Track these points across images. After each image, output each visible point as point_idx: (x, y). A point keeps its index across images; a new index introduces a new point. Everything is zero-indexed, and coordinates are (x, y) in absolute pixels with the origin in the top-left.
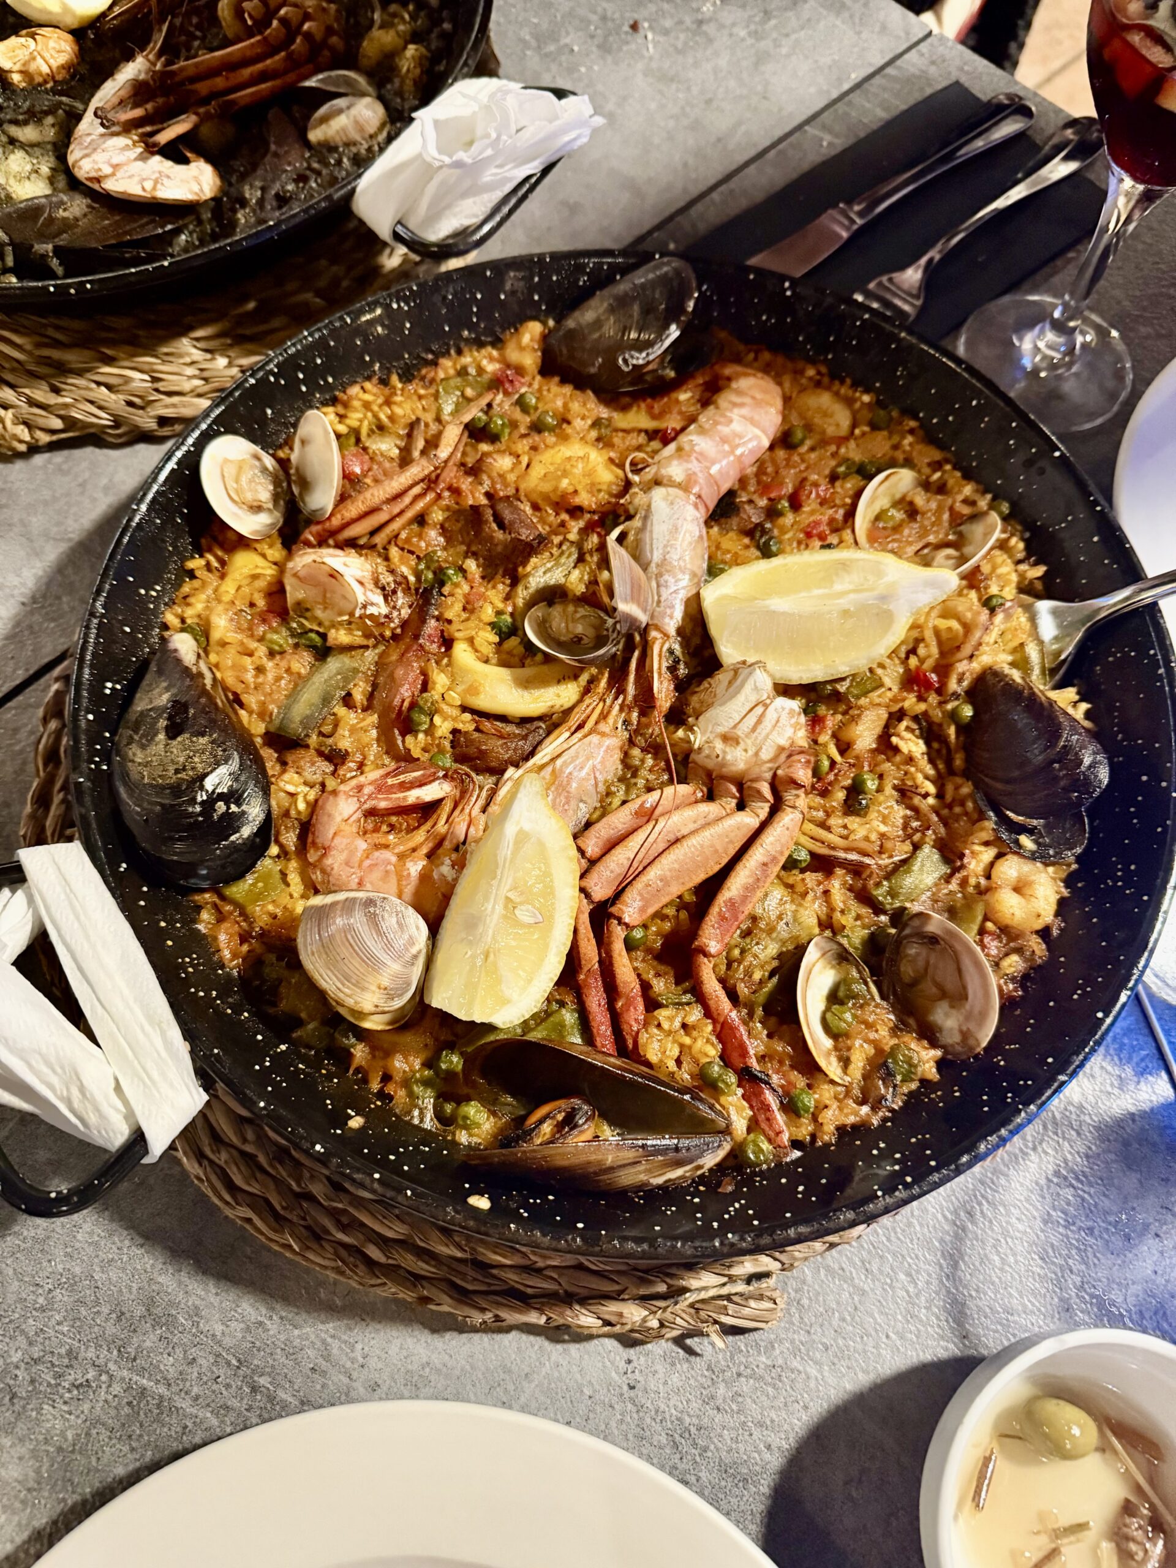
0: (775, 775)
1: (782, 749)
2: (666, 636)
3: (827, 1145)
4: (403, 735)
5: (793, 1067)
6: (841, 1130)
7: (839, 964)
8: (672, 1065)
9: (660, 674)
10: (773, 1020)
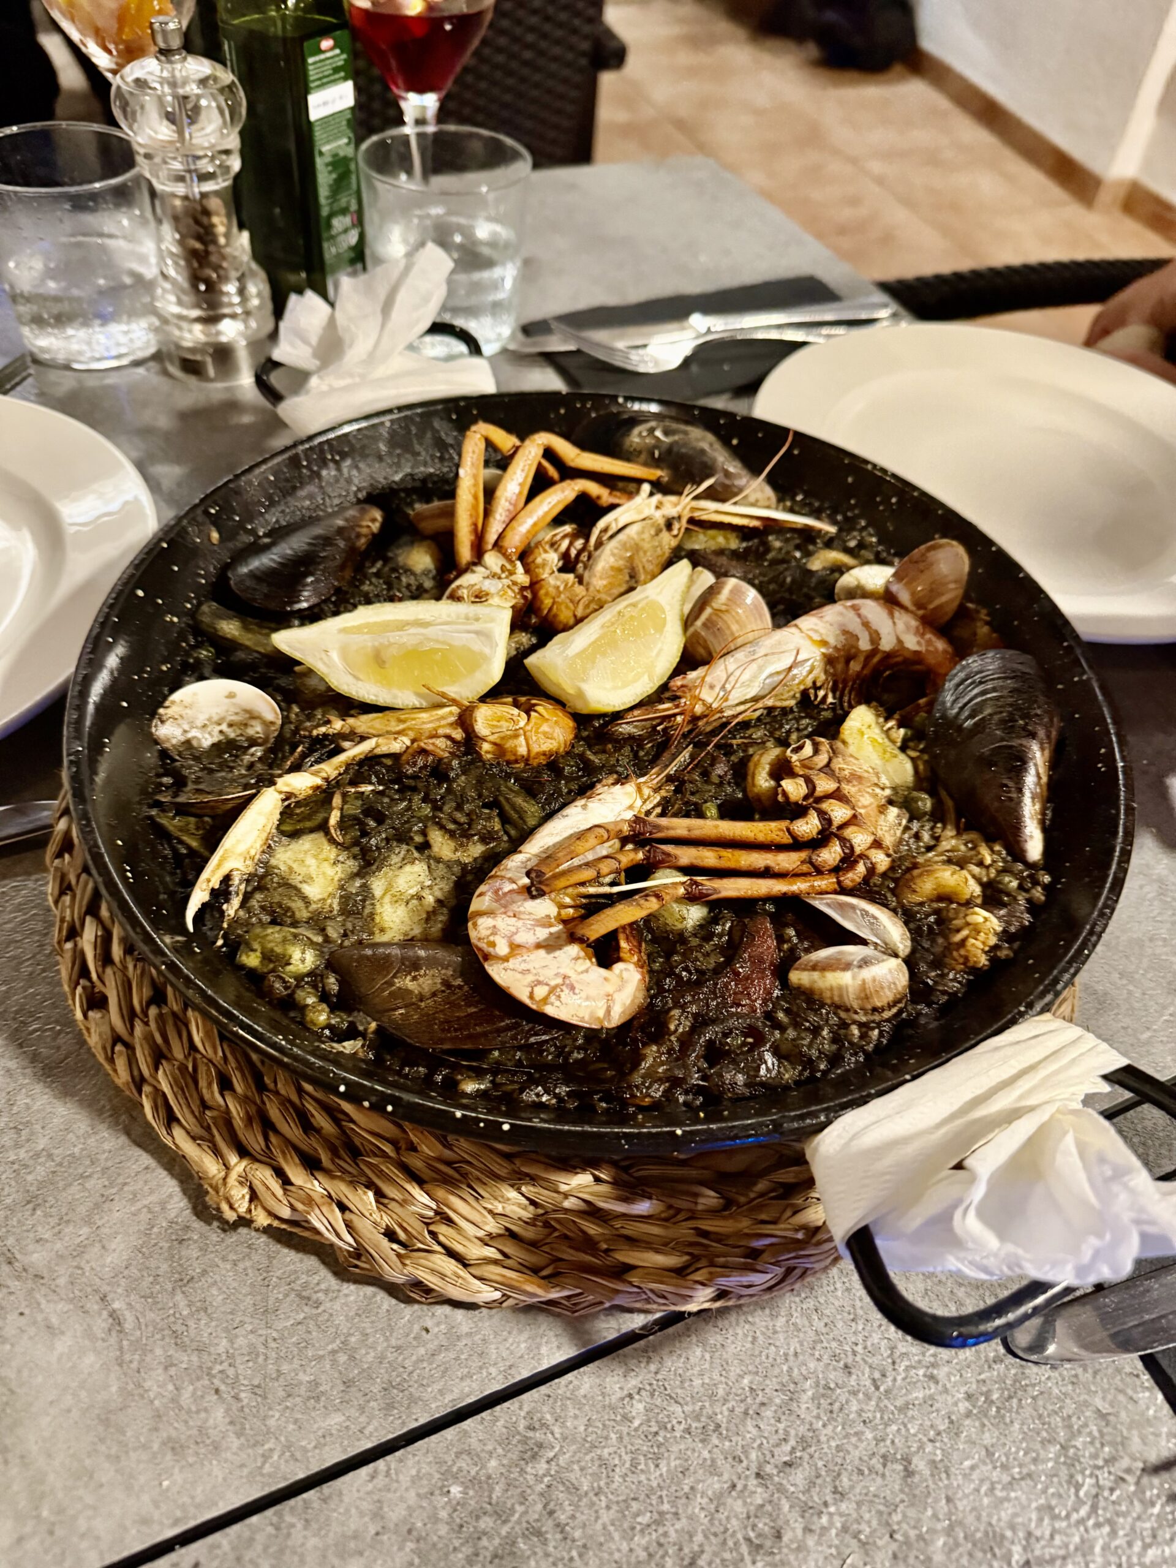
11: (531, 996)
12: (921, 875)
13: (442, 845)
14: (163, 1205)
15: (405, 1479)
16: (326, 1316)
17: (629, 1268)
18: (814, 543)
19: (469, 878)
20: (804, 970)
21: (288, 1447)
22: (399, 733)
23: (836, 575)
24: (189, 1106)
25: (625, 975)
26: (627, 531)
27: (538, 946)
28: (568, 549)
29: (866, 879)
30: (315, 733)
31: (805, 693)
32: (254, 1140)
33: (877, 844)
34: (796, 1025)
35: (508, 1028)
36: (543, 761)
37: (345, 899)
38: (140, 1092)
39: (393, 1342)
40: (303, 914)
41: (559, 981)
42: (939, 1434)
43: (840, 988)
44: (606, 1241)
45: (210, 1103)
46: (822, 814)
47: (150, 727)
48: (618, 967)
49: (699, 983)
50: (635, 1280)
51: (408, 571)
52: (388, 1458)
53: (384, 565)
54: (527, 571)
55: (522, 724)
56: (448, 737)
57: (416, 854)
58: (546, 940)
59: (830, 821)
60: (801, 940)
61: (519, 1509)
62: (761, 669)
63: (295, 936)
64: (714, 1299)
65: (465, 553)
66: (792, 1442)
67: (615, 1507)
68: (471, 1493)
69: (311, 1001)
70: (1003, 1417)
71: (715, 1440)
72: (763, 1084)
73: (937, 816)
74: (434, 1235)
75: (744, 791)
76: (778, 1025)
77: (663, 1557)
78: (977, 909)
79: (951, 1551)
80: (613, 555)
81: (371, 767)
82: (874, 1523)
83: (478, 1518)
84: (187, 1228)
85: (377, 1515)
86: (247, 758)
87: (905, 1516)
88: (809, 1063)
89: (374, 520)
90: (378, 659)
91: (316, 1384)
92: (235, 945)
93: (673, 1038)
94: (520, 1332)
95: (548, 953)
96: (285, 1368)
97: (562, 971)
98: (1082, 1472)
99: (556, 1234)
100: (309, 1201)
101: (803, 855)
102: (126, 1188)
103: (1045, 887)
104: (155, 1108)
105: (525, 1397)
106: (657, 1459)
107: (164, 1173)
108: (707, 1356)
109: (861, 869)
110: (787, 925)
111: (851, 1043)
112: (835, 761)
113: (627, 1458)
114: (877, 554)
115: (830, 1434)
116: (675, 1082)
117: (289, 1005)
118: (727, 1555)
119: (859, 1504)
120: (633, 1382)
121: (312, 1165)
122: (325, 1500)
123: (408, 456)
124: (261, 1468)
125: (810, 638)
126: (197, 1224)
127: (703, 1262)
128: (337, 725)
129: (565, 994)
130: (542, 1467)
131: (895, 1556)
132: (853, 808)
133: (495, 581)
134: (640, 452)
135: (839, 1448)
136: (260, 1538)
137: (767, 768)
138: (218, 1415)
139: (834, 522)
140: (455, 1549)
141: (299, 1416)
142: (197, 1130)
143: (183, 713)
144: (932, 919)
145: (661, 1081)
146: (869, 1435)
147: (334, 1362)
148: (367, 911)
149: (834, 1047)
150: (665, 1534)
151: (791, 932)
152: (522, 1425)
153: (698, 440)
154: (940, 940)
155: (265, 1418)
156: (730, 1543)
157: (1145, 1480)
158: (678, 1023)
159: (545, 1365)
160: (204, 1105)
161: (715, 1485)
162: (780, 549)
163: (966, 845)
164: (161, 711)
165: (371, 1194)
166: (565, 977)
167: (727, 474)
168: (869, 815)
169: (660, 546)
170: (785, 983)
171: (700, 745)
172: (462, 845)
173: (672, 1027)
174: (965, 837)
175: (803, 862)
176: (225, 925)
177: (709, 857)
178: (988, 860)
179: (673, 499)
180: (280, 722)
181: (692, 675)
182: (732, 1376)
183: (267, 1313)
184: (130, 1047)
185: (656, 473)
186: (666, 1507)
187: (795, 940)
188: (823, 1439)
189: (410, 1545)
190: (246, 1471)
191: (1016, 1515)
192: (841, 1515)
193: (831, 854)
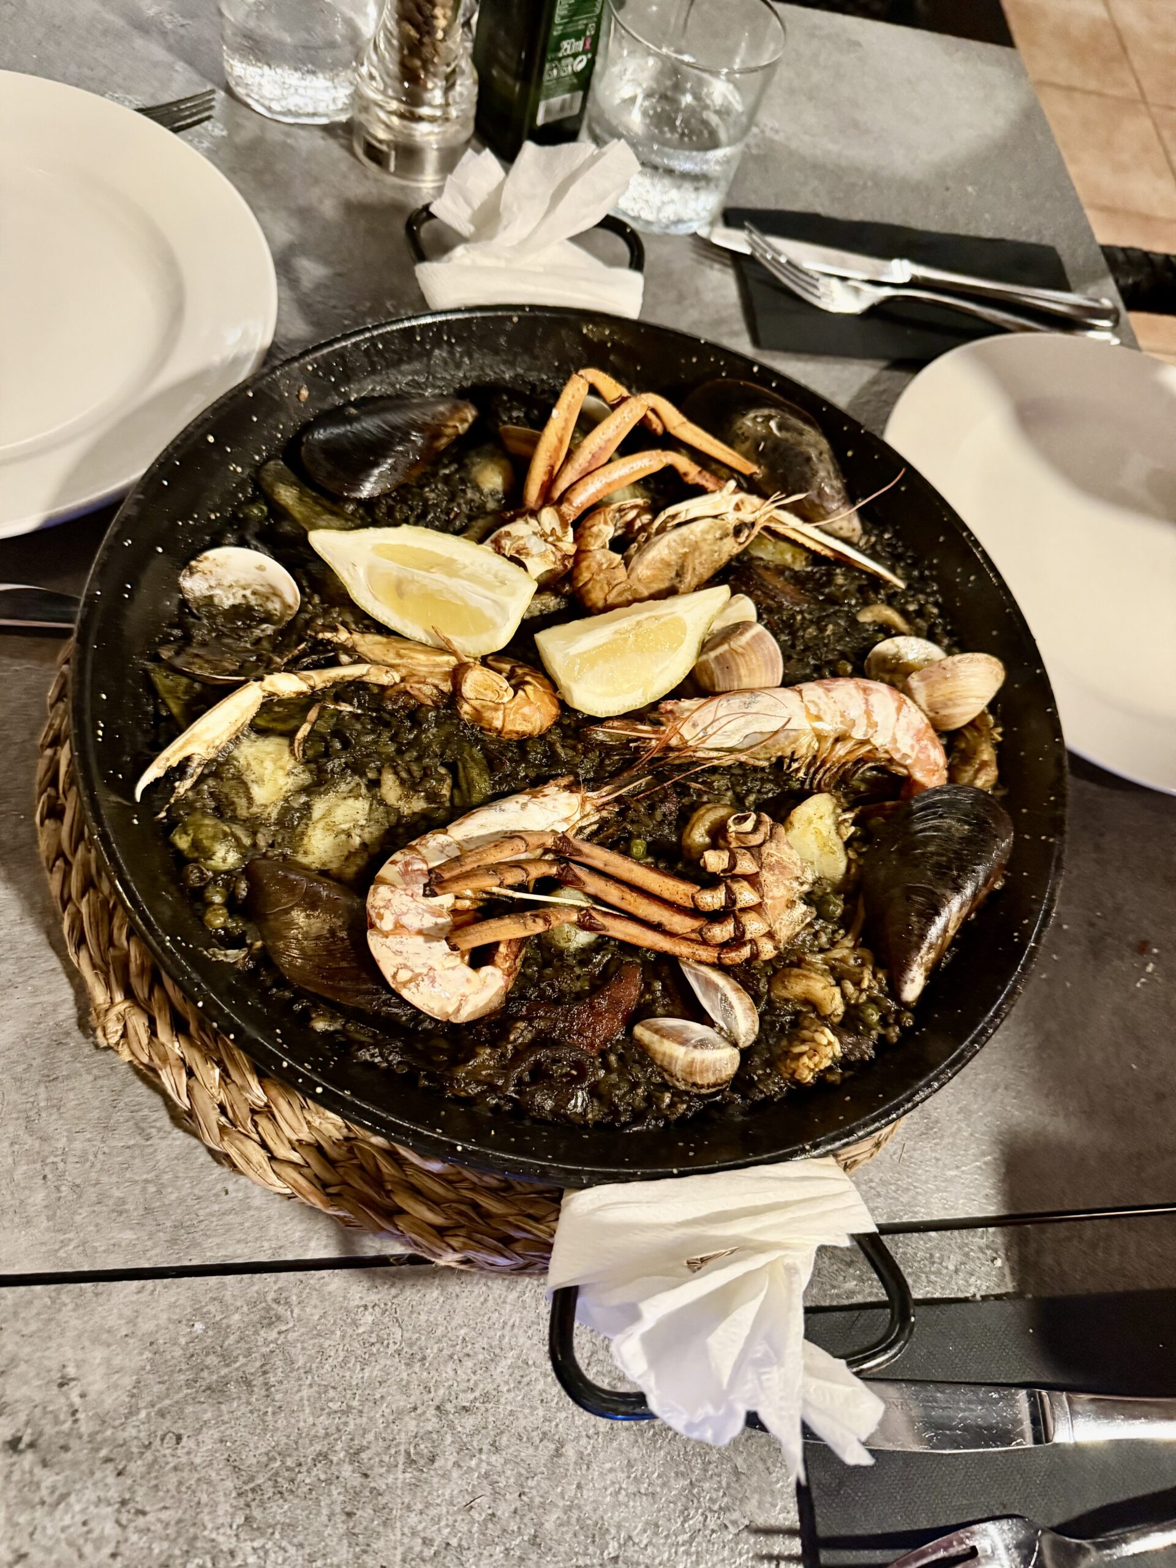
11: (394, 976)
12: (797, 976)
13: (391, 789)
14: (56, 1006)
15: (164, 1302)
16: (151, 1150)
17: (401, 1212)
18: (877, 593)
19: (401, 830)
20: (648, 1029)
21: (84, 1243)
22: (392, 666)
23: (881, 636)
24: (98, 939)
25: (489, 980)
26: (693, 525)
27: (420, 932)
28: (634, 520)
29: (748, 961)
30: (320, 636)
31: (781, 759)
32: (141, 990)
33: (770, 935)
34: (621, 1074)
35: (368, 992)
36: (514, 737)
37: (286, 810)
38: (64, 909)
39: (196, 1191)
40: (243, 812)
41: (425, 971)
42: (597, 1433)
43: (671, 1057)
44: (393, 1183)
45: (116, 943)
46: (730, 892)
47: (179, 575)
48: (487, 970)
49: (558, 1002)
50: (401, 1226)
51: (477, 488)
52: (157, 1281)
53: (457, 471)
54: (576, 539)
55: (506, 699)
56: (436, 687)
57: (363, 791)
58: (429, 929)
59: (734, 902)
60: (664, 997)
61: (242, 1360)
62: (747, 724)
63: (225, 835)
64: (462, 1262)
65: (533, 492)
66: (477, 1394)
67: (315, 1388)
68: (210, 1333)
69: (218, 899)
70: (655, 1442)
71: (417, 1367)
72: (565, 1116)
73: (845, 922)
74: (255, 1124)
75: (680, 838)
76: (606, 1065)
77: (336, 1440)
78: (827, 1031)
79: (561, 1525)
80: (669, 546)
81: (357, 689)
82: (512, 1480)
83: (207, 1354)
84: (67, 1034)
85: (132, 1322)
86: (257, 632)
87: (538, 1484)
88: (615, 1112)
89: (463, 420)
90: (399, 589)
91: (123, 1201)
92: (173, 823)
93: (510, 1047)
94: (301, 1221)
95: (426, 941)
96: (105, 1179)
97: (430, 963)
98: (697, 1509)
99: (355, 1162)
100: (165, 1059)
101: (696, 924)
102: (31, 982)
103: (903, 1029)
104: (72, 928)
105: (283, 1275)
106: (364, 1364)
107: (66, 980)
108: (441, 1299)
109: (746, 952)
110: (658, 978)
111: (658, 1107)
112: (767, 845)
113: (342, 1354)
114: (933, 626)
115: (510, 1399)
116: (493, 1089)
117: (197, 898)
118: (386, 1458)
119: (507, 1461)
120: (373, 1297)
121: (179, 1027)
122: (97, 1295)
123: (527, 358)
124: (57, 1251)
125: (807, 709)
126: (77, 1034)
127: (462, 1232)
128: (343, 636)
129: (425, 986)
130: (273, 1335)
131: (515, 1512)
132: (762, 897)
133: (541, 542)
134: (747, 438)
135: (511, 1413)
136: (37, 1303)
137: (707, 824)
138: (39, 1197)
139: (906, 578)
140: (180, 1370)
141: (101, 1222)
142: (98, 961)
143: (214, 569)
144: (788, 1018)
145: (479, 1083)
146: (541, 1412)
147: (144, 1190)
148: (299, 829)
149: (643, 1105)
150: (346, 1424)
151: (658, 986)
152: (271, 1296)
153: (809, 445)
154: (784, 1043)
155: (74, 1213)
156: (393, 1451)
157: (745, 1535)
158: (521, 1034)
159: (309, 1256)
160: (111, 943)
161: (402, 1402)
162: (842, 586)
163: (856, 959)
164: (193, 563)
165: (217, 1071)
166: (431, 969)
167: (821, 493)
168: (774, 907)
169: (720, 551)
170: (629, 1032)
171: (660, 777)
172: (407, 796)
173: (512, 1038)
174: (858, 951)
175: (693, 931)
176: (172, 801)
177: (613, 894)
178: (865, 984)
179: (755, 500)
180: (297, 608)
181: (685, 704)
182: (454, 1324)
183: (106, 1128)
184: (68, 864)
185: (749, 468)
186: (355, 1403)
187: (658, 994)
188: (503, 1400)
189: (147, 1355)
190: (44, 1249)
191: (625, 1519)
192: (489, 1464)
193: (722, 932)
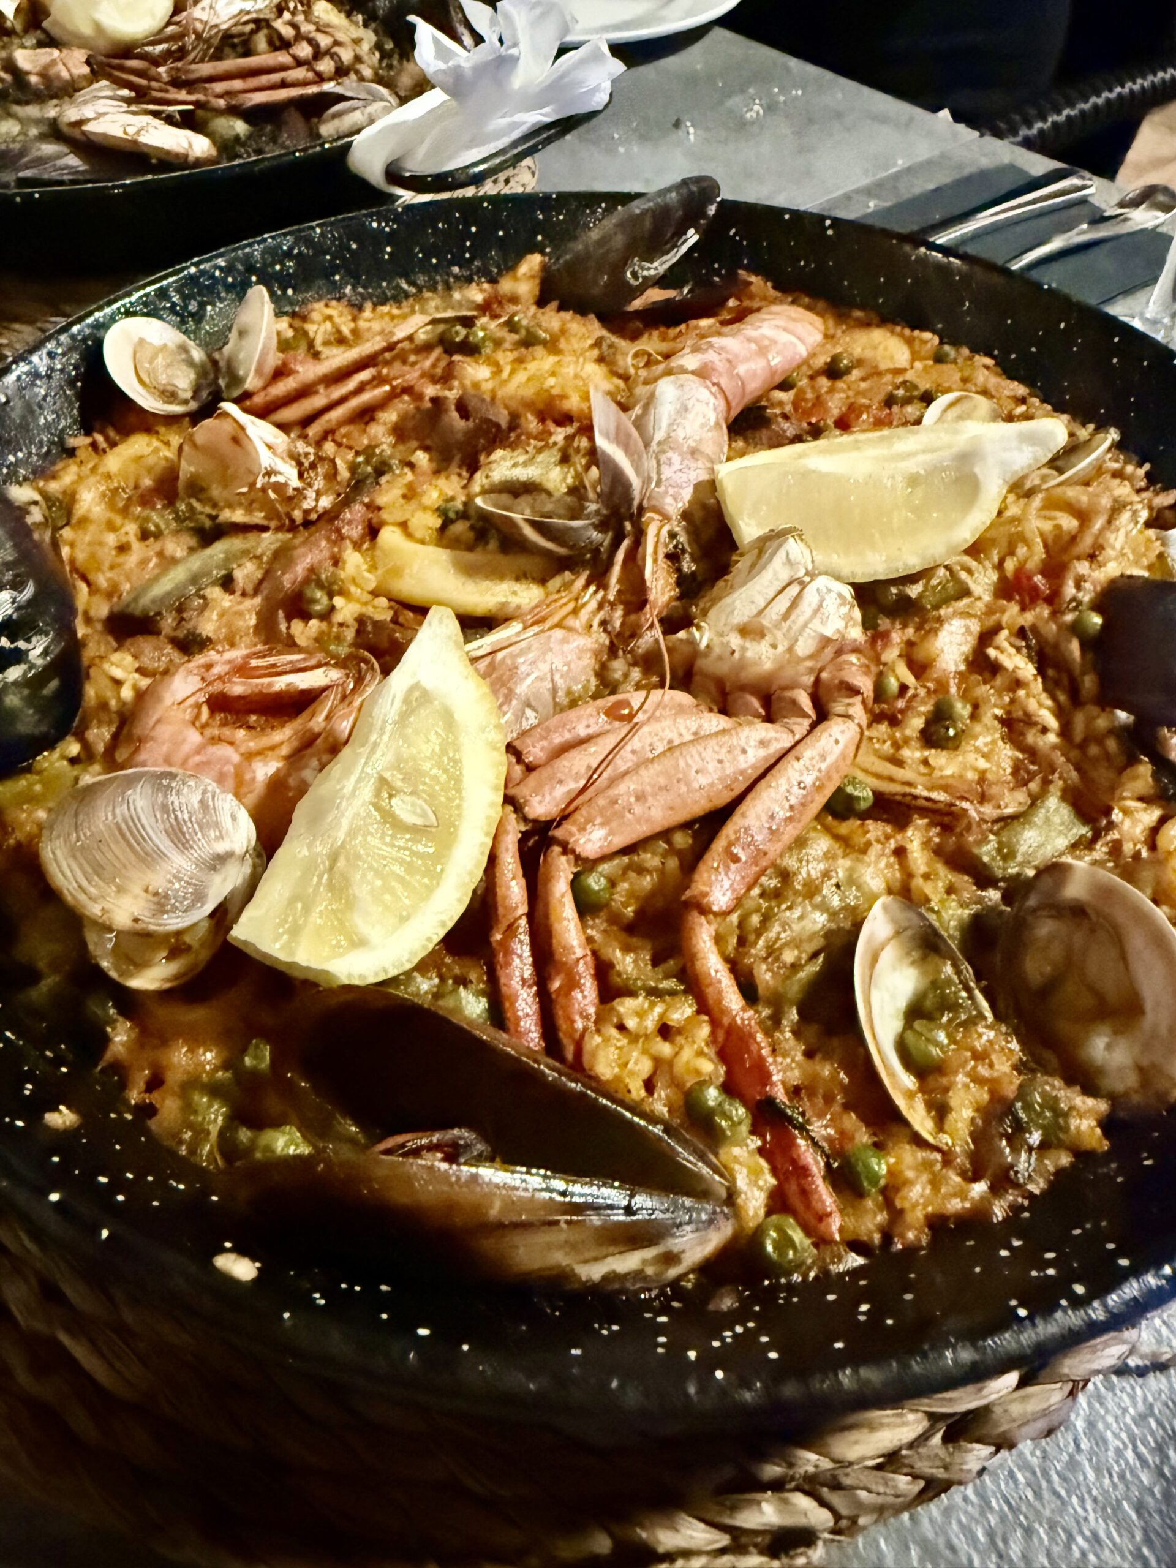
0: (817, 681)
1: (825, 641)
2: (666, 517)
3: (911, 1250)
4: (289, 619)
5: (847, 1107)
6: (937, 1223)
7: (924, 959)
8: (637, 1091)
9: (655, 561)
10: (812, 1031)
